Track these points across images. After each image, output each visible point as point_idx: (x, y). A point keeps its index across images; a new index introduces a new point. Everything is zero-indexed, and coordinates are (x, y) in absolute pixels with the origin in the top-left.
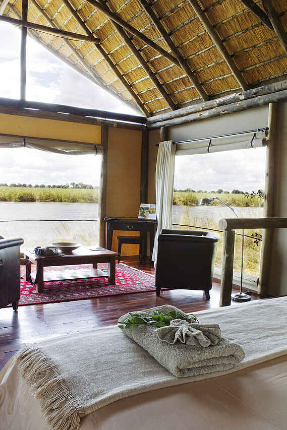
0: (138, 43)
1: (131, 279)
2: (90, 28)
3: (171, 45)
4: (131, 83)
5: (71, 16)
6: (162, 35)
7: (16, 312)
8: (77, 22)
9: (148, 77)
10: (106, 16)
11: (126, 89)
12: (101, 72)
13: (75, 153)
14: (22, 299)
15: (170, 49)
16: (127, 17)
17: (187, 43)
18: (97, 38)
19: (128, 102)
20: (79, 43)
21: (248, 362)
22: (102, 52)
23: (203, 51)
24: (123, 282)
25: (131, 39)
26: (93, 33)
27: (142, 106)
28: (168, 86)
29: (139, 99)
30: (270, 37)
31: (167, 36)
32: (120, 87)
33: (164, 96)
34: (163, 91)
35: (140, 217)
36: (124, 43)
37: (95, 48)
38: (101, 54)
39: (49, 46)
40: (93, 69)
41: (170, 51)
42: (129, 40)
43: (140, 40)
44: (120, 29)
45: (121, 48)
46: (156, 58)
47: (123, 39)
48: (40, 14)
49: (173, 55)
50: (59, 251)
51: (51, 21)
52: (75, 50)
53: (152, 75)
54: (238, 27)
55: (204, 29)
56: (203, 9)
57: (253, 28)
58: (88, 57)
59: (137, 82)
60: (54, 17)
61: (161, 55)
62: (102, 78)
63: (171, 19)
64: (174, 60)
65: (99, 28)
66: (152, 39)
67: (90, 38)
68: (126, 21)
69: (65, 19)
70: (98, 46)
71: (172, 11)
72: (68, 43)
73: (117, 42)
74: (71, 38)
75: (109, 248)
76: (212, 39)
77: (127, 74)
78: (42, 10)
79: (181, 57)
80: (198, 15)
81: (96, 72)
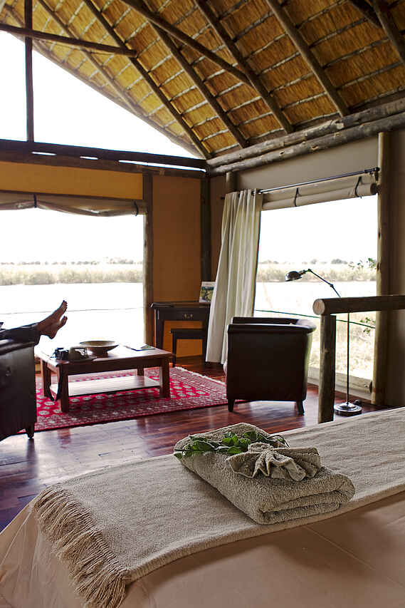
0: (191, 54)
1: (193, 388)
2: (122, 35)
3: (237, 55)
4: (182, 111)
5: (94, 19)
6: (223, 42)
7: (31, 441)
8: (103, 28)
9: (206, 101)
10: (144, 17)
11: (175, 120)
12: (139, 98)
13: (107, 214)
14: (40, 423)
15: (235, 60)
16: (173, 18)
17: (259, 51)
18: (132, 50)
19: (179, 140)
20: (108, 58)
21: (360, 500)
22: (140, 68)
23: (284, 62)
24: (181, 394)
25: (180, 48)
26: (126, 42)
27: (199, 143)
28: (235, 113)
29: (194, 135)
30: (378, 38)
31: (231, 43)
32: (167, 118)
33: (230, 129)
34: (228, 121)
35: (201, 301)
36: (170, 55)
37: (130, 63)
38: (138, 73)
39: (65, 64)
40: (129, 94)
41: (235, 64)
42: (177, 51)
43: (194, 50)
44: (164, 35)
45: (166, 62)
46: (216, 74)
47: (168, 50)
48: (50, 18)
49: (240, 69)
50: (89, 353)
51: (66, 27)
52: (101, 68)
53: (212, 99)
54: (331, 24)
55: (283, 30)
57: (352, 26)
58: (120, 76)
59: (190, 110)
60: (70, 21)
61: (223, 71)
62: (142, 106)
63: (236, 18)
64: (243, 77)
65: (134, 34)
66: (210, 48)
67: (122, 50)
68: (172, 23)
69: (86, 24)
70: (134, 61)
71: (237, 7)
72: (92, 59)
73: (161, 55)
74: (96, 51)
75: (160, 346)
76: (295, 44)
77: (177, 99)
78: (53, 13)
79: (251, 72)
80: (274, 11)
81: (133, 98)
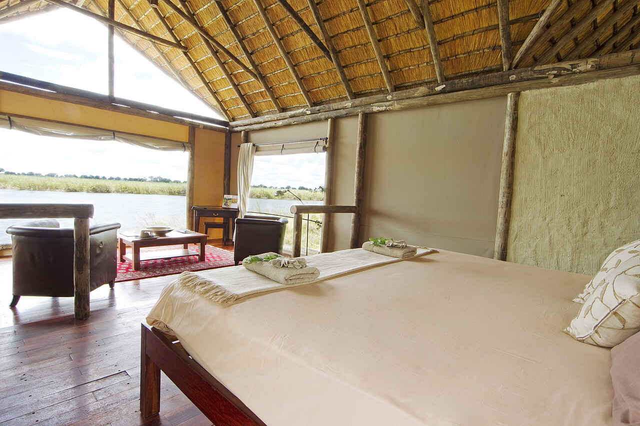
0: (223, 56)
1: (218, 256)
2: (178, 36)
3: (252, 63)
4: (216, 90)
5: (159, 21)
6: (244, 53)
7: (112, 289)
8: (165, 27)
9: (231, 87)
10: (195, 29)
11: (211, 95)
12: (187, 77)
13: (165, 149)
15: (251, 66)
16: (213, 33)
17: (265, 63)
18: (185, 47)
19: (212, 107)
20: (167, 49)
22: (190, 59)
23: (279, 71)
24: (211, 259)
25: (217, 52)
26: (180, 41)
27: (225, 111)
28: (248, 96)
29: (222, 105)
30: (331, 68)
31: (249, 55)
32: (205, 93)
33: (245, 105)
34: (244, 101)
35: (224, 206)
36: (210, 55)
37: (183, 55)
38: (188, 61)
39: (135, 46)
40: (180, 73)
41: (251, 68)
42: (215, 53)
43: (225, 54)
44: (207, 42)
45: (207, 58)
46: (239, 71)
47: (209, 52)
48: (125, 13)
49: (253, 72)
50: (154, 234)
51: (137, 22)
52: (162, 53)
53: (236, 86)
54: (306, 56)
55: (280, 53)
56: (279, 37)
57: (318, 58)
58: (175, 61)
59: (221, 90)
60: (141, 19)
61: (243, 70)
62: (189, 82)
63: (253, 40)
64: (255, 76)
65: (186, 37)
66: (236, 56)
67: (178, 45)
68: (212, 36)
69: (153, 23)
70: (185, 54)
71: (254, 34)
72: (155, 46)
73: (203, 53)
74: (158, 42)
76: (287, 63)
77: (212, 82)
78: (128, 10)
79: (260, 74)
80: (275, 42)
81: (183, 77)
